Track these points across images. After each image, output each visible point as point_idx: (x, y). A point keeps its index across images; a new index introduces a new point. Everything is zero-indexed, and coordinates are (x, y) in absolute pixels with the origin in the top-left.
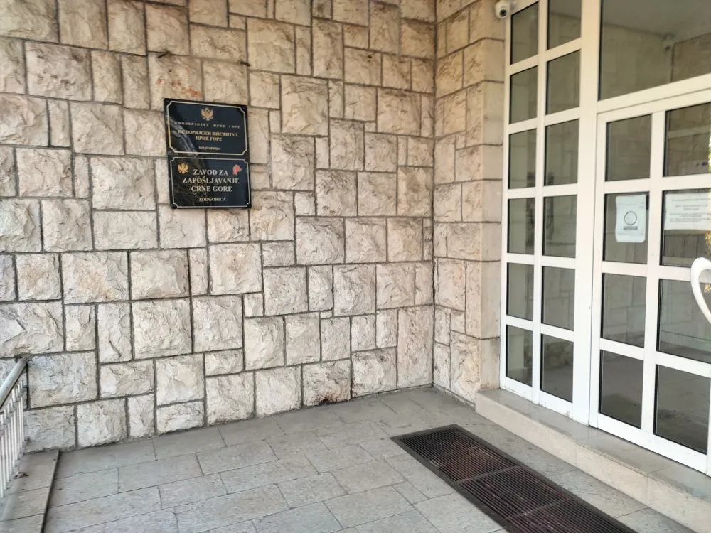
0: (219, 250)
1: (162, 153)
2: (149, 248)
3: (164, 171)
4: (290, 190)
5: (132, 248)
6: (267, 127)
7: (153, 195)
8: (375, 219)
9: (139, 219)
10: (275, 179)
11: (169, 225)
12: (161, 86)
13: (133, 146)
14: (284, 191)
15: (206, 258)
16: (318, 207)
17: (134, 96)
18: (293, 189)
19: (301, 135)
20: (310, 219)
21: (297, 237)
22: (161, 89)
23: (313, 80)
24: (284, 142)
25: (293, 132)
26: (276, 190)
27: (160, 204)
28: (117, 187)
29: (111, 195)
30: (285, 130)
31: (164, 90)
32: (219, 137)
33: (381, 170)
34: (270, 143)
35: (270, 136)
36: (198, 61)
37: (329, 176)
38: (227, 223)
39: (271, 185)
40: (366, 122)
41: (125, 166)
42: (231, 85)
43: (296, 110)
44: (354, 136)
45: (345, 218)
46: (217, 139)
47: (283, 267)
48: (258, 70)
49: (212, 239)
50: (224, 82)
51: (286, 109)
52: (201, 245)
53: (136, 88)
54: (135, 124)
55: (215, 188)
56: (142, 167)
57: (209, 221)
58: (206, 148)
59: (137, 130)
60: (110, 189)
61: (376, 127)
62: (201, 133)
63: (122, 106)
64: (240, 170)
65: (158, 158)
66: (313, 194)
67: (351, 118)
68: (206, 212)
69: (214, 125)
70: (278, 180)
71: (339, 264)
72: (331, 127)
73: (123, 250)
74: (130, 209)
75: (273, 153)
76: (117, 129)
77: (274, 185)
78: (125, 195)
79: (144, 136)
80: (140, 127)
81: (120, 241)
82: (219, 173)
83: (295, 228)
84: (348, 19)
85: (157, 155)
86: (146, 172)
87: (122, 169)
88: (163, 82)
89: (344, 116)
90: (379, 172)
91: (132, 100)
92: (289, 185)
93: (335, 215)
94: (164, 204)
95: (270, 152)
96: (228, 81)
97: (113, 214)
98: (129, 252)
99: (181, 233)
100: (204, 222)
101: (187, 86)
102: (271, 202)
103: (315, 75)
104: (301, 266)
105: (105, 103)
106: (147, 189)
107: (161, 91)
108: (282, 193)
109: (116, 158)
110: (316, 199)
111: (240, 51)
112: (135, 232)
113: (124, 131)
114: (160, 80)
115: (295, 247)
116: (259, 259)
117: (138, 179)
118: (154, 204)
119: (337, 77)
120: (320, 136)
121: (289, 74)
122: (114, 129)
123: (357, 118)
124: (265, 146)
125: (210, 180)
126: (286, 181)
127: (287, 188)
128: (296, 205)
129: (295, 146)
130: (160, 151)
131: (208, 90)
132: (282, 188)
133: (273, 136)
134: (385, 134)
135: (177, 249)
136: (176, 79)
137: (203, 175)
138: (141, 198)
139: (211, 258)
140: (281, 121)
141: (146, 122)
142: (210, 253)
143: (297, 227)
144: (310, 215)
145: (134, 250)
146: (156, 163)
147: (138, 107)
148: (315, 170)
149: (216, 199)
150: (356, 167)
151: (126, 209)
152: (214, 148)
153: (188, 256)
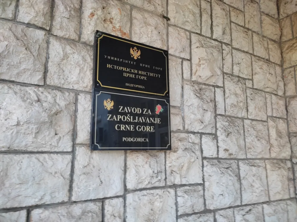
0: (136, 198)
1: (87, 87)
2: (57, 202)
3: (86, 106)
4: (198, 133)
5: (34, 204)
6: (181, 74)
7: (70, 133)
8: (258, 161)
9: (50, 163)
10: (187, 122)
11: (85, 170)
12: (93, 19)
13: (56, 76)
14: (194, 133)
15: (122, 209)
16: (220, 149)
17: (64, 24)
18: (200, 131)
19: (205, 84)
20: (214, 161)
21: (205, 180)
22: (93, 23)
23: (213, 41)
24: (194, 88)
25: (200, 80)
26: (188, 132)
27: (78, 144)
28: (28, 122)
29: (17, 132)
30: (194, 78)
31: (96, 25)
32: (144, 76)
33: (258, 119)
34: (182, 88)
35: (183, 81)
36: (128, 7)
37: (226, 122)
38: (147, 166)
39: (184, 127)
40: (247, 79)
41: (42, 97)
42: (155, 32)
43: (204, 62)
44: (241, 89)
45: (238, 160)
46: (142, 78)
47: (195, 213)
48: (175, 26)
49: (130, 186)
50: (150, 29)
51: (195, 60)
52: (119, 194)
53: (67, 16)
54: (62, 53)
55: (139, 128)
56: (62, 100)
57: (128, 163)
58: (132, 85)
59: (63, 59)
60: (18, 124)
61: (253, 85)
62: (128, 70)
63: (49, 32)
64: (162, 110)
65: (82, 92)
66: (215, 137)
67: (237, 75)
68: (126, 154)
69: (141, 65)
70: (189, 122)
71: (238, 206)
72: (225, 80)
73: (21, 208)
74: (40, 150)
75: (185, 97)
76: (39, 54)
77: (186, 127)
78: (38, 132)
79: (69, 67)
80: (66, 57)
81: (19, 196)
82: (143, 111)
83: (203, 171)
84: (233, 3)
85: (81, 89)
86: (67, 106)
87: (39, 101)
88: (95, 17)
89: (233, 72)
90: (257, 120)
91: (61, 28)
92: (197, 128)
93: (232, 157)
94: (82, 145)
95: (182, 96)
96: (153, 28)
97: (17, 157)
98: (29, 210)
99: (98, 180)
100: (123, 165)
101: (117, 26)
102: (185, 143)
103: (213, 38)
104: (210, 211)
105: (29, 25)
106: (65, 125)
107: (93, 24)
108: (192, 136)
109: (33, 88)
110: (217, 142)
111: (163, 7)
112: (42, 181)
113: (47, 58)
114: (92, 15)
115: (204, 190)
116: (174, 207)
117: (56, 114)
118: (70, 144)
119: (227, 42)
120: (218, 87)
121: (197, 33)
122: (35, 54)
123: (241, 75)
124: (179, 90)
125: (134, 119)
126: (196, 123)
127: (196, 131)
128: (203, 147)
129: (202, 93)
130: (85, 85)
131: (135, 33)
132: (192, 130)
133: (185, 82)
134: (258, 90)
135: (91, 200)
136: (108, 17)
137: (128, 113)
138: (57, 137)
139: (128, 210)
140: (191, 70)
141: (74, 53)
142: (127, 202)
143: (205, 169)
144: (213, 157)
145: (37, 206)
146: (79, 97)
147: (67, 36)
148: (216, 116)
149: (139, 140)
150: (243, 115)
151: (36, 150)
152: (139, 86)
153: (103, 209)
